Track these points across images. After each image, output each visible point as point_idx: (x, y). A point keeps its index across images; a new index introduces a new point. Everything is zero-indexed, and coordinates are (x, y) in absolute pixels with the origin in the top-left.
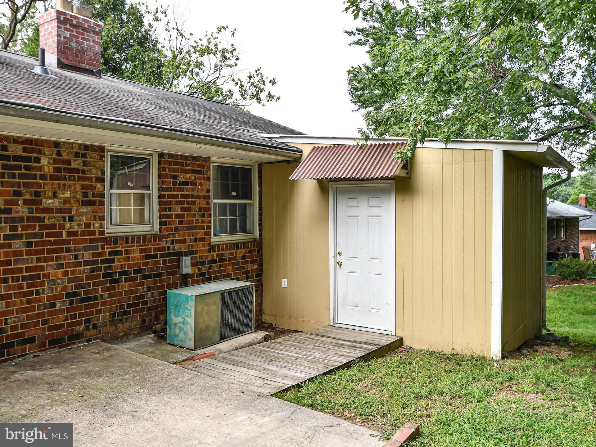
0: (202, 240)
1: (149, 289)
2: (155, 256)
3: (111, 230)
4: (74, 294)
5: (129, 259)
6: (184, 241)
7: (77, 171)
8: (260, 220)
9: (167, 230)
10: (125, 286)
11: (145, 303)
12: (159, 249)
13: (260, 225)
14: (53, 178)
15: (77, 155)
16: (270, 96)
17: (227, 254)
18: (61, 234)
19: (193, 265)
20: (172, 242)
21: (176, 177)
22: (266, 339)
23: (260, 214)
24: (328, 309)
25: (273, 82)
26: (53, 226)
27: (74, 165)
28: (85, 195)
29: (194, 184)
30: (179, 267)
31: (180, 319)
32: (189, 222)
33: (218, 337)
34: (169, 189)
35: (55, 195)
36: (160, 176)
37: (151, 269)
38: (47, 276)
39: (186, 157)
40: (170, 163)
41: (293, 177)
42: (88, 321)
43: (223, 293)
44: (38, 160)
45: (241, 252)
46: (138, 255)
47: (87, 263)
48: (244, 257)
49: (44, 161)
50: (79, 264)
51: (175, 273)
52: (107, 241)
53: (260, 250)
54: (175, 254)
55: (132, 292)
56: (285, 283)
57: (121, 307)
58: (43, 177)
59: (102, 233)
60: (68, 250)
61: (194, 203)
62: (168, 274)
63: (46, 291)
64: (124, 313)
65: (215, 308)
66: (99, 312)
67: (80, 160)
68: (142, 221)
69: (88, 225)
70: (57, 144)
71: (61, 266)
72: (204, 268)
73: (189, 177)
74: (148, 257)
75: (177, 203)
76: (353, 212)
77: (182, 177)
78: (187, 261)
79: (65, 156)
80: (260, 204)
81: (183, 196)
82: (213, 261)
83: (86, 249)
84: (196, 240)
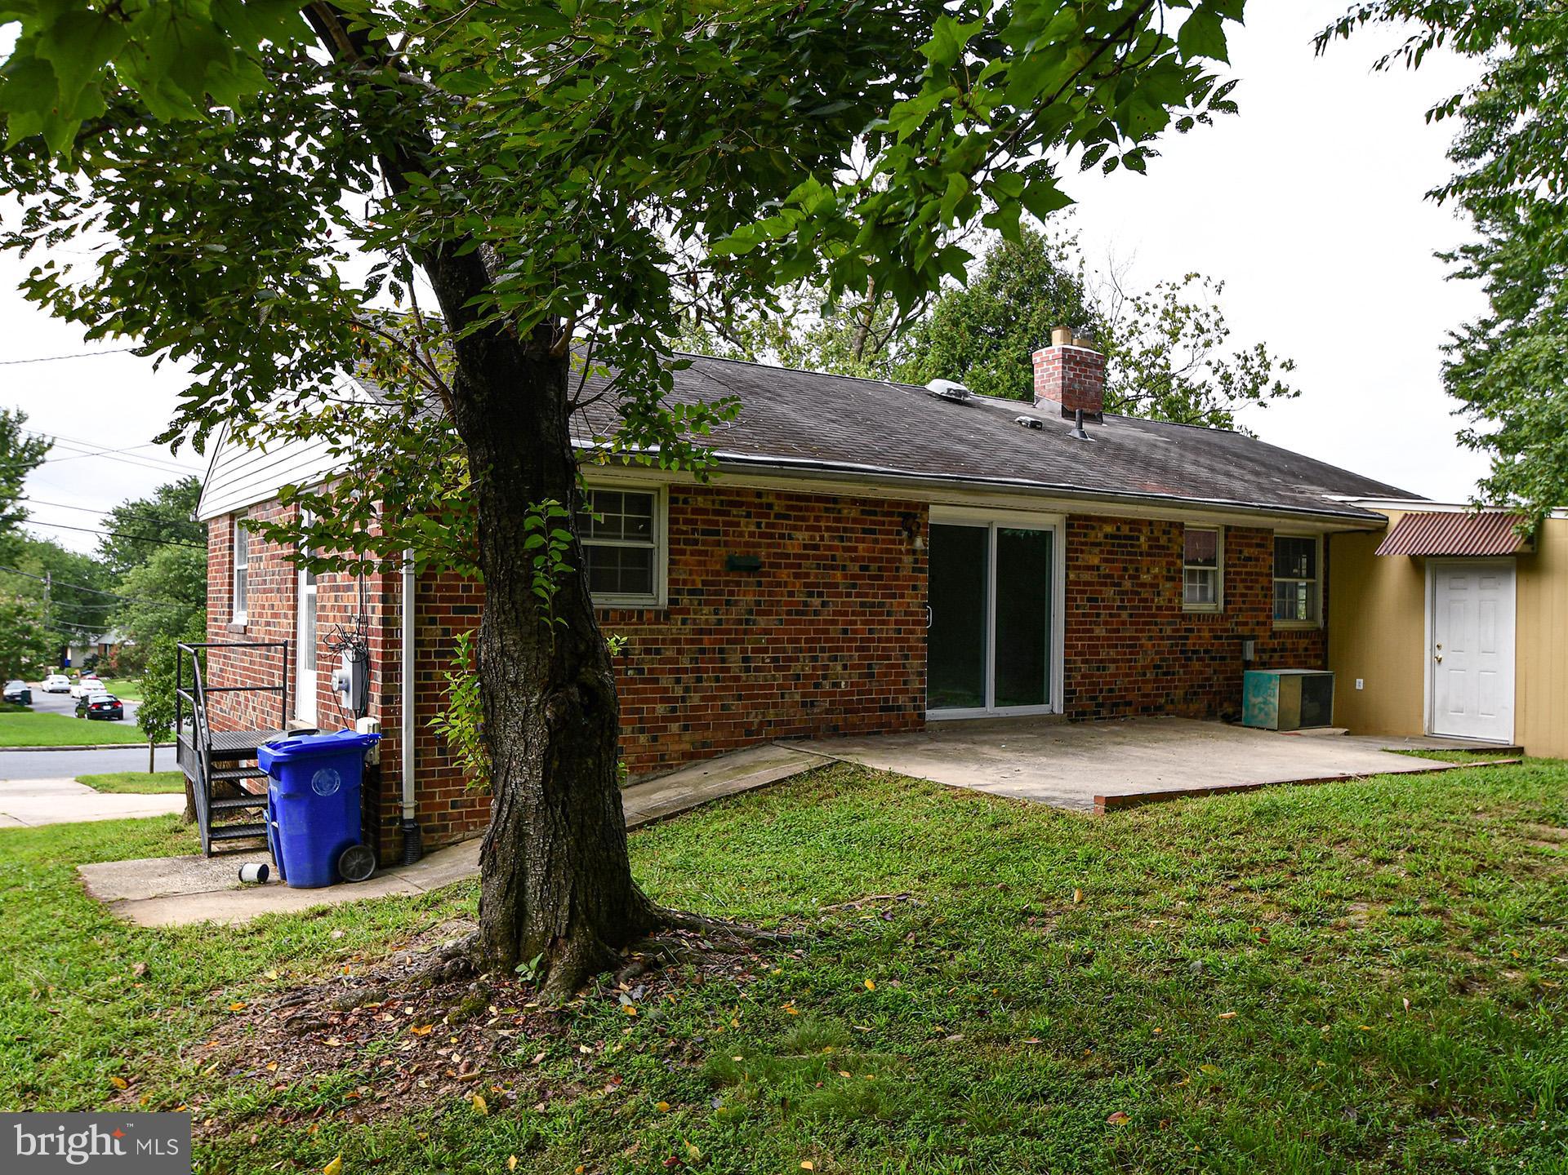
0: (1264, 624)
1: (1215, 672)
2: (1220, 638)
3: (1188, 607)
4: (1159, 667)
5: (1200, 638)
6: (1246, 624)
7: (1163, 548)
8: (1326, 604)
9: (1234, 610)
10: (1196, 665)
11: (1211, 686)
12: (1226, 630)
13: (1326, 611)
14: (1149, 555)
15: (1164, 532)
16: (1278, 390)
17: (1289, 642)
18: (1150, 608)
19: (1256, 651)
20: (1237, 624)
21: (1241, 552)
22: (1346, 734)
23: (1326, 598)
24: (1421, 716)
25: (1289, 366)
26: (1146, 600)
27: (1162, 542)
28: (1169, 571)
29: (1257, 559)
30: (1241, 651)
31: (1260, 699)
32: (1252, 602)
33: (1297, 723)
34: (1234, 566)
35: (1148, 571)
36: (1226, 552)
37: (1217, 651)
38: (1141, 646)
39: (1249, 530)
40: (1236, 537)
41: (1380, 552)
42: (1168, 695)
43: (1304, 678)
44: (1138, 539)
45: (1303, 643)
46: (1206, 634)
47: (1169, 638)
48: (1306, 649)
49: (1142, 539)
50: (1162, 638)
51: (1238, 658)
52: (1184, 617)
53: (1325, 643)
54: (1238, 637)
55: (1201, 672)
56: (1360, 684)
57: (1192, 686)
58: (1141, 554)
59: (1180, 609)
60: (1156, 624)
61: (1257, 581)
62: (1232, 658)
63: (1141, 661)
64: (1195, 693)
65: (1297, 691)
66: (1176, 687)
67: (1165, 537)
68: (1204, 599)
69: (1170, 601)
70: (1151, 523)
71: (1150, 638)
72: (1265, 657)
73: (1254, 552)
74: (1216, 638)
75: (1243, 581)
76: (1456, 595)
77: (1246, 553)
78: (1250, 645)
79: (1156, 534)
80: (1326, 584)
81: (1247, 573)
82: (1274, 650)
83: (1169, 624)
84: (1258, 623)
